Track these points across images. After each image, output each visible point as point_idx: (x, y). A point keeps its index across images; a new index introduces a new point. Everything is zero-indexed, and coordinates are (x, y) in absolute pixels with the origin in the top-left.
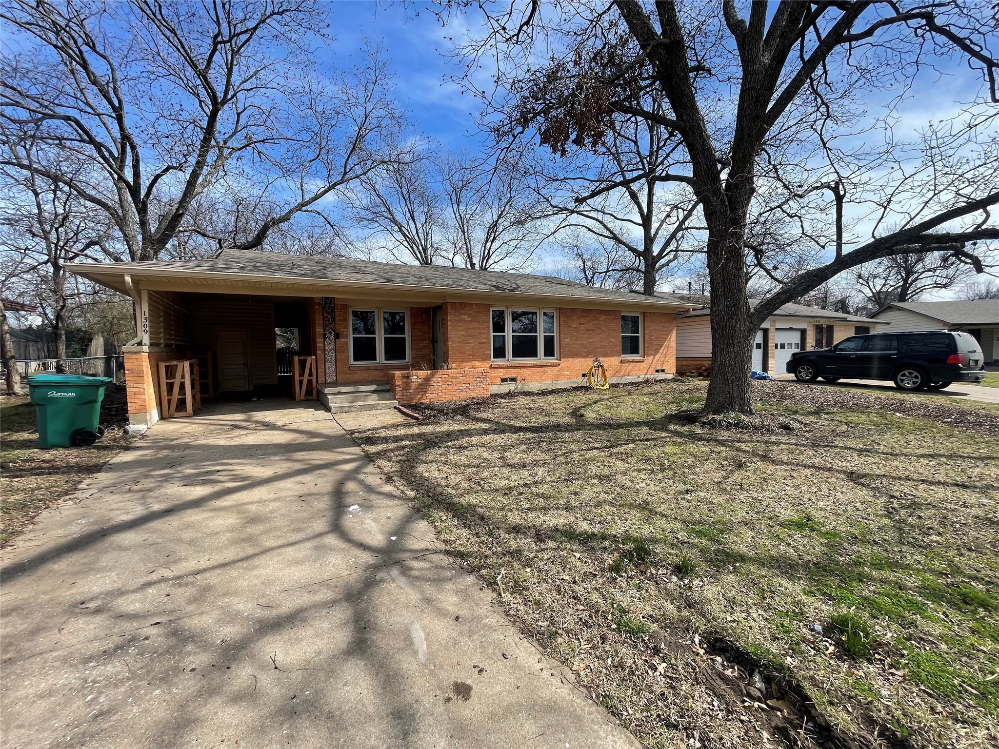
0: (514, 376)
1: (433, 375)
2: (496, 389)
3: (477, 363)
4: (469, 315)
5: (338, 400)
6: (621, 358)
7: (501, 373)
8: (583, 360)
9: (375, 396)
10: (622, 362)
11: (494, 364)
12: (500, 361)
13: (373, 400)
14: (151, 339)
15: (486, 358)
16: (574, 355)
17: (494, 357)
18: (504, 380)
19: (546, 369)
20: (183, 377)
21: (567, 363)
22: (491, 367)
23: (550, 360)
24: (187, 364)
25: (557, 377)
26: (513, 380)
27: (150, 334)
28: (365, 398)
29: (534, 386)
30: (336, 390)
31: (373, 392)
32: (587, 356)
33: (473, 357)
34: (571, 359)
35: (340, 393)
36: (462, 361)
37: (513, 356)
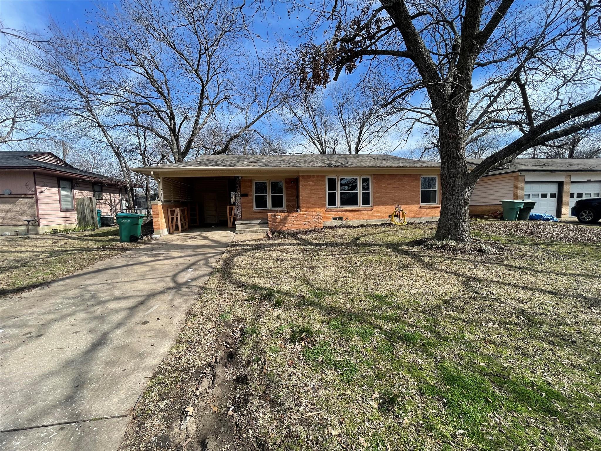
0: (341, 216)
1: (289, 216)
2: (329, 224)
3: (318, 209)
4: (313, 182)
5: (240, 227)
6: (420, 206)
7: (333, 215)
8: (390, 206)
9: (258, 226)
10: (420, 208)
11: (328, 210)
12: (332, 208)
13: (257, 227)
14: (164, 198)
15: (323, 206)
16: (384, 204)
17: (329, 205)
18: (334, 219)
19: (363, 212)
20: (177, 215)
21: (377, 209)
22: (326, 211)
23: (366, 207)
24: (178, 209)
25: (371, 218)
26: (341, 218)
27: (164, 196)
28: (253, 227)
29: (354, 222)
30: (240, 222)
31: (259, 224)
32: (393, 204)
33: (315, 205)
34: (381, 207)
35: (242, 224)
36: (309, 208)
37: (341, 205)
